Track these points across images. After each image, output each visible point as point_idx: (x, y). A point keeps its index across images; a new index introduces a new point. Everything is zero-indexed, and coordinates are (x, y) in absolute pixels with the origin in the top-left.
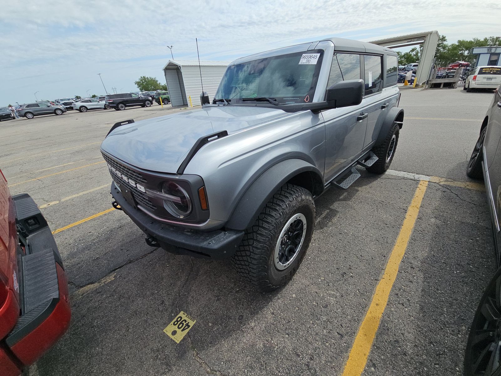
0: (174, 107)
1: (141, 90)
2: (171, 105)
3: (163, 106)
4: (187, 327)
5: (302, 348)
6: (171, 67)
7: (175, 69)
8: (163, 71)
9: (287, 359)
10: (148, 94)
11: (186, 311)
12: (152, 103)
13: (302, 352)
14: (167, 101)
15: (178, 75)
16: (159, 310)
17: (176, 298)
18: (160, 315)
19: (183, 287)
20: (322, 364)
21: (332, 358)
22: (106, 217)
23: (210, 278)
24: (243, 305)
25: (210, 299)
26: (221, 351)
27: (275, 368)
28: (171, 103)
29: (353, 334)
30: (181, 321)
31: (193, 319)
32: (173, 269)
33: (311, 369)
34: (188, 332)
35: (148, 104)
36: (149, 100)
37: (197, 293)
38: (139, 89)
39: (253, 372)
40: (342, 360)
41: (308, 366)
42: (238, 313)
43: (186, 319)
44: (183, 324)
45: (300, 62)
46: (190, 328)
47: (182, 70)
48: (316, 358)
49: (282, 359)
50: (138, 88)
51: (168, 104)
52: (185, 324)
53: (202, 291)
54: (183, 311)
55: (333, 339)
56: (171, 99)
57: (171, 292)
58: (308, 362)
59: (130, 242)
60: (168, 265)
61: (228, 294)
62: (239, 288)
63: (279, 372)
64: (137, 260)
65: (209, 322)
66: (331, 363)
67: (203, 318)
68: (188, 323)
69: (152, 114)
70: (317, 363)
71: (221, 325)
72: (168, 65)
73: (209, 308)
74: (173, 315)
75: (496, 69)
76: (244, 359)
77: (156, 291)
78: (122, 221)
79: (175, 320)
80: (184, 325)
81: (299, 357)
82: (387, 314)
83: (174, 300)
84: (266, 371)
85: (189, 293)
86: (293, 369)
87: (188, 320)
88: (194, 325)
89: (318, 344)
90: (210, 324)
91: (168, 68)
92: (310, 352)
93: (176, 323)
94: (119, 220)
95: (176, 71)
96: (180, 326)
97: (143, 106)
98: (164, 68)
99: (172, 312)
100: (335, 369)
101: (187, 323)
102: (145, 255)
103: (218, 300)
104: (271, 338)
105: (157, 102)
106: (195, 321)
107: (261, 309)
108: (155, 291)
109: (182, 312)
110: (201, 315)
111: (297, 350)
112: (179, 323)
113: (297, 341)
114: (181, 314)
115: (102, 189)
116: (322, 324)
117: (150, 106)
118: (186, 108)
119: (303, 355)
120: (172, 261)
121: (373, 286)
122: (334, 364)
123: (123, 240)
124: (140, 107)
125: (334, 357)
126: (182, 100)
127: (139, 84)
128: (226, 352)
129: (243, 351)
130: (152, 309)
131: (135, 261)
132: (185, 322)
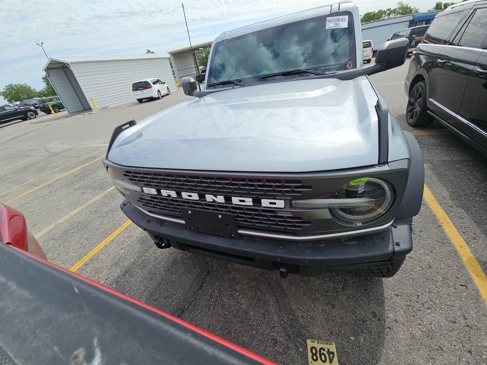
0: (72, 114)
1: (10, 101)
2: (66, 112)
3: (53, 115)
4: (331, 356)
5: (451, 314)
6: (53, 66)
7: (61, 68)
8: (44, 71)
9: (451, 331)
10: (25, 104)
11: (312, 337)
12: (37, 114)
13: (454, 318)
14: (59, 107)
15: (66, 75)
16: (280, 354)
17: (285, 328)
18: (287, 358)
19: (280, 311)
20: (475, 318)
21: (476, 308)
22: (90, 267)
23: (301, 287)
24: (363, 300)
25: (323, 310)
26: (391, 361)
27: (449, 345)
28: (65, 109)
29: (470, 280)
30: (318, 352)
31: (328, 342)
32: (249, 296)
33: (472, 327)
34: (339, 361)
35: (32, 115)
36: (31, 111)
37: (303, 310)
38: (6, 100)
39: (437, 361)
40: (483, 305)
41: (468, 326)
42: (366, 311)
43: (321, 346)
44: (323, 354)
45: (326, 27)
46: (336, 354)
47: (72, 68)
48: (467, 316)
49: (447, 334)
50: (4, 100)
51: (59, 111)
52: (325, 353)
53: (308, 306)
54: (308, 338)
55: (463, 292)
56: (65, 104)
57: (273, 324)
58: (466, 323)
59: (158, 286)
60: (238, 294)
61: (337, 296)
62: (341, 285)
63: (455, 346)
64: (190, 305)
65: (348, 336)
66: (479, 312)
67: (338, 335)
68: (328, 349)
69: (46, 126)
70: (471, 319)
71: (363, 332)
72: (49, 64)
73: (333, 321)
74: (301, 349)
75: (365, 43)
76: (419, 355)
77: (253, 330)
78: (122, 264)
79: (310, 355)
80: (327, 355)
81: (457, 323)
82: (474, 251)
83: (284, 331)
84: (445, 352)
85: (295, 315)
86: (462, 336)
87: (326, 347)
88: (336, 348)
89: (458, 304)
90: (352, 338)
91: (50, 67)
92: (459, 314)
93: (315, 357)
94: (116, 264)
95: (61, 70)
96: (323, 358)
97: (25, 119)
98: (45, 68)
99: (297, 347)
100: (485, 315)
101: (326, 350)
102: (195, 293)
103: (333, 307)
104: (420, 320)
105: (43, 112)
106: (333, 343)
107: (382, 295)
108: (252, 333)
109: (309, 341)
110: (332, 333)
111: (449, 318)
112: (318, 355)
113: (441, 310)
114: (310, 343)
115: (48, 232)
116: (443, 284)
117: (35, 118)
118: (91, 112)
119: (458, 320)
120: (238, 287)
121: (443, 232)
122: (482, 312)
123: (147, 287)
124: (21, 120)
125: (476, 306)
126: (80, 104)
127: (5, 95)
128: (397, 359)
129: (411, 348)
130: (271, 356)
131: (188, 307)
132: (324, 350)
